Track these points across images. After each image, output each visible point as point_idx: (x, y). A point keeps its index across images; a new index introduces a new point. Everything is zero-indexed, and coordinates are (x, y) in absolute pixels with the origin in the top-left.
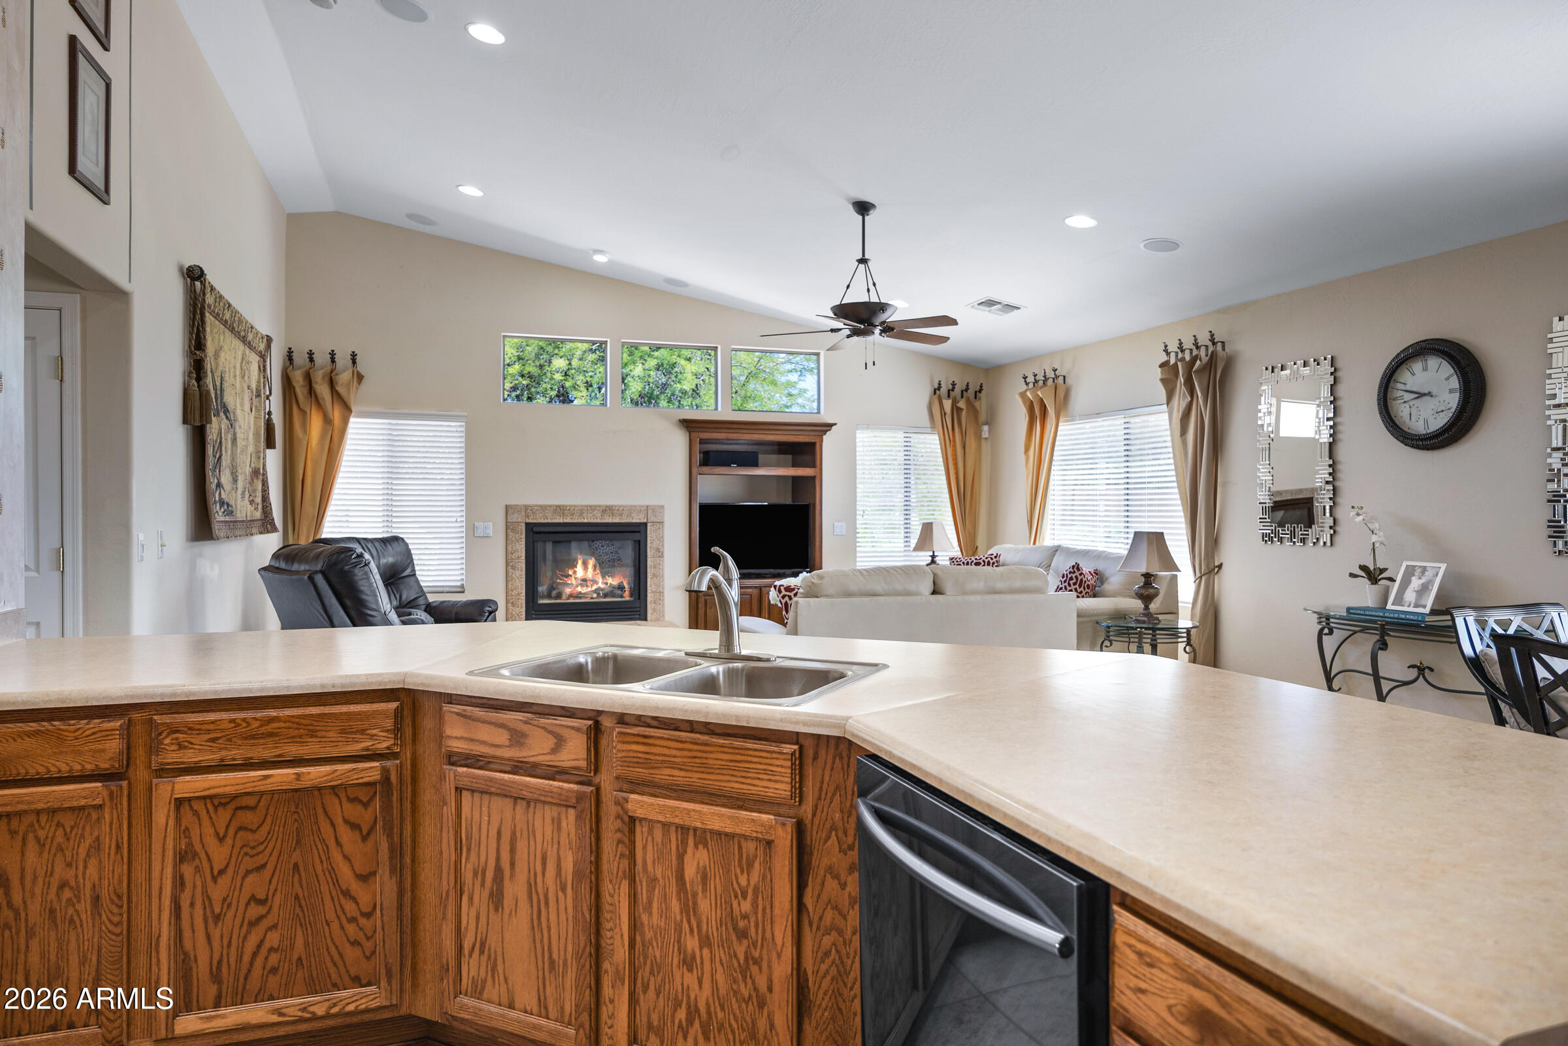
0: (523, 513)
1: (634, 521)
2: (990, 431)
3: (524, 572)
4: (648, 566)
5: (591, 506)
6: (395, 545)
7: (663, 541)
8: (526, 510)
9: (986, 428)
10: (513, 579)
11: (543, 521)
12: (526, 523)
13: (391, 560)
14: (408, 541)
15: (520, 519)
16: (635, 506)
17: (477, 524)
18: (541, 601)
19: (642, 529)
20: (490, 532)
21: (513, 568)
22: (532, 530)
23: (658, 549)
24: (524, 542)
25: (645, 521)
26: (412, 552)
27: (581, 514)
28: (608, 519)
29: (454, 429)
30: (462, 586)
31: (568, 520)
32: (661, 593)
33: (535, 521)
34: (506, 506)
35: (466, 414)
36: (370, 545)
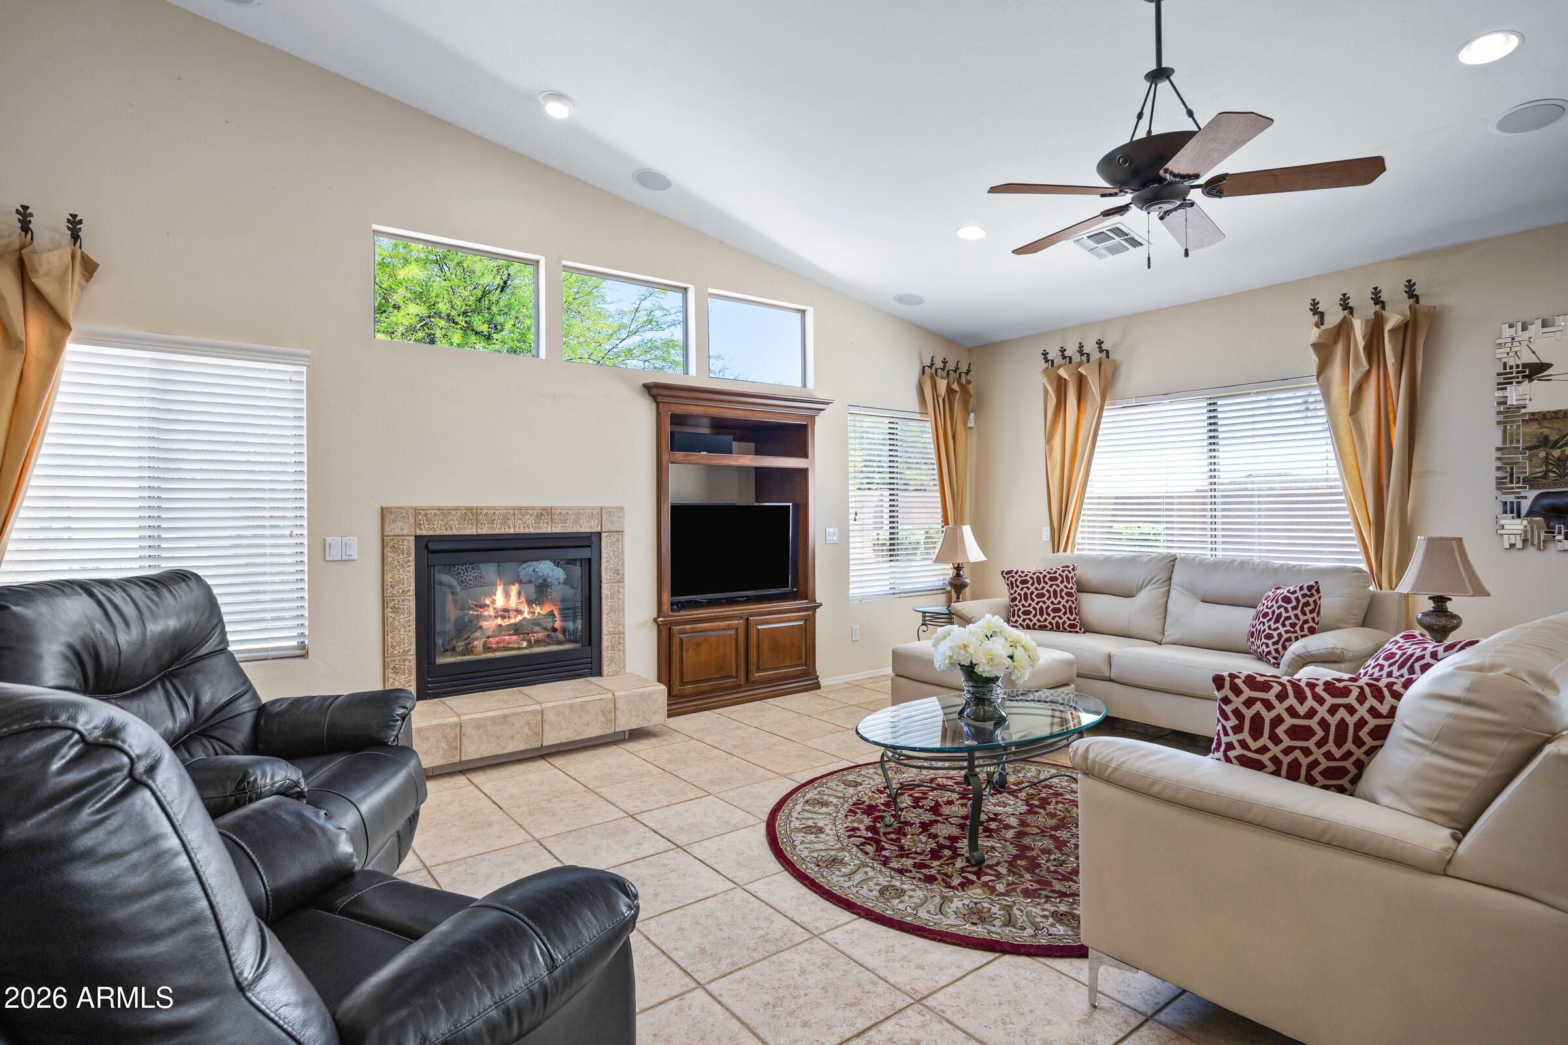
0: (412, 520)
1: (583, 530)
2: (976, 418)
3: (413, 617)
4: (603, 596)
5: (520, 509)
6: (181, 589)
7: (623, 559)
8: (416, 516)
9: (972, 415)
10: (394, 628)
11: (444, 532)
12: (416, 537)
13: (172, 624)
14: (210, 582)
15: (406, 531)
16: (584, 508)
17: (327, 538)
18: (441, 660)
19: (594, 539)
20: (354, 552)
21: (395, 610)
22: (427, 547)
23: (617, 570)
24: (412, 568)
25: (599, 530)
26: (220, 600)
27: (505, 520)
28: (546, 528)
29: (287, 378)
30: (302, 646)
31: (484, 530)
32: (621, 634)
33: (431, 533)
34: (382, 509)
35: (308, 352)
36: (118, 597)
